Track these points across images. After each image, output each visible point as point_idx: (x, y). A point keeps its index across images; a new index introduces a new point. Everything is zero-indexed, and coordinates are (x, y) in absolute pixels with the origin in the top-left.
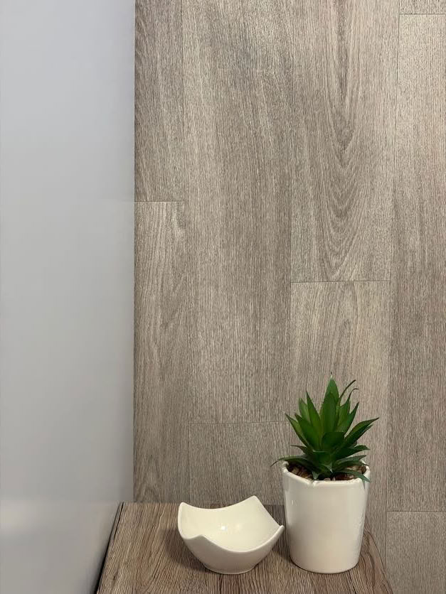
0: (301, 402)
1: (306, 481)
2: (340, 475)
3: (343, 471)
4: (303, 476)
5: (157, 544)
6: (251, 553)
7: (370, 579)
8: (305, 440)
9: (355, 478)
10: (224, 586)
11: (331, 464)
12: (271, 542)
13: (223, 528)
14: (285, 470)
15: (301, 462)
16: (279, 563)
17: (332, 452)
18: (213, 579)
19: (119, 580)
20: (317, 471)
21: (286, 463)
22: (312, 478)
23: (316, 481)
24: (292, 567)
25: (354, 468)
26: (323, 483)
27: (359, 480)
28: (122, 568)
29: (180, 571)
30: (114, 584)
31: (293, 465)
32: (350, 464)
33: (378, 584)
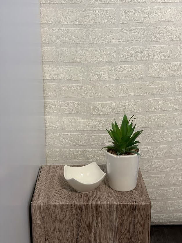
0: (113, 124)
1: (115, 156)
2: (128, 153)
3: (130, 152)
4: (114, 154)
5: (56, 181)
6: (93, 184)
7: (141, 194)
8: (114, 139)
9: (134, 154)
10: (83, 197)
11: (125, 149)
12: (101, 180)
13: (82, 175)
14: (107, 152)
15: (113, 148)
16: (104, 188)
17: (125, 144)
18: (78, 195)
19: (41, 197)
20: (119, 151)
21: (107, 149)
22: (117, 155)
23: (119, 156)
24: (109, 189)
25: (134, 150)
26: (122, 156)
27: (136, 155)
28: (42, 191)
29: (65, 192)
30: (38, 198)
31: (110, 149)
32: (133, 148)
33: (144, 196)
